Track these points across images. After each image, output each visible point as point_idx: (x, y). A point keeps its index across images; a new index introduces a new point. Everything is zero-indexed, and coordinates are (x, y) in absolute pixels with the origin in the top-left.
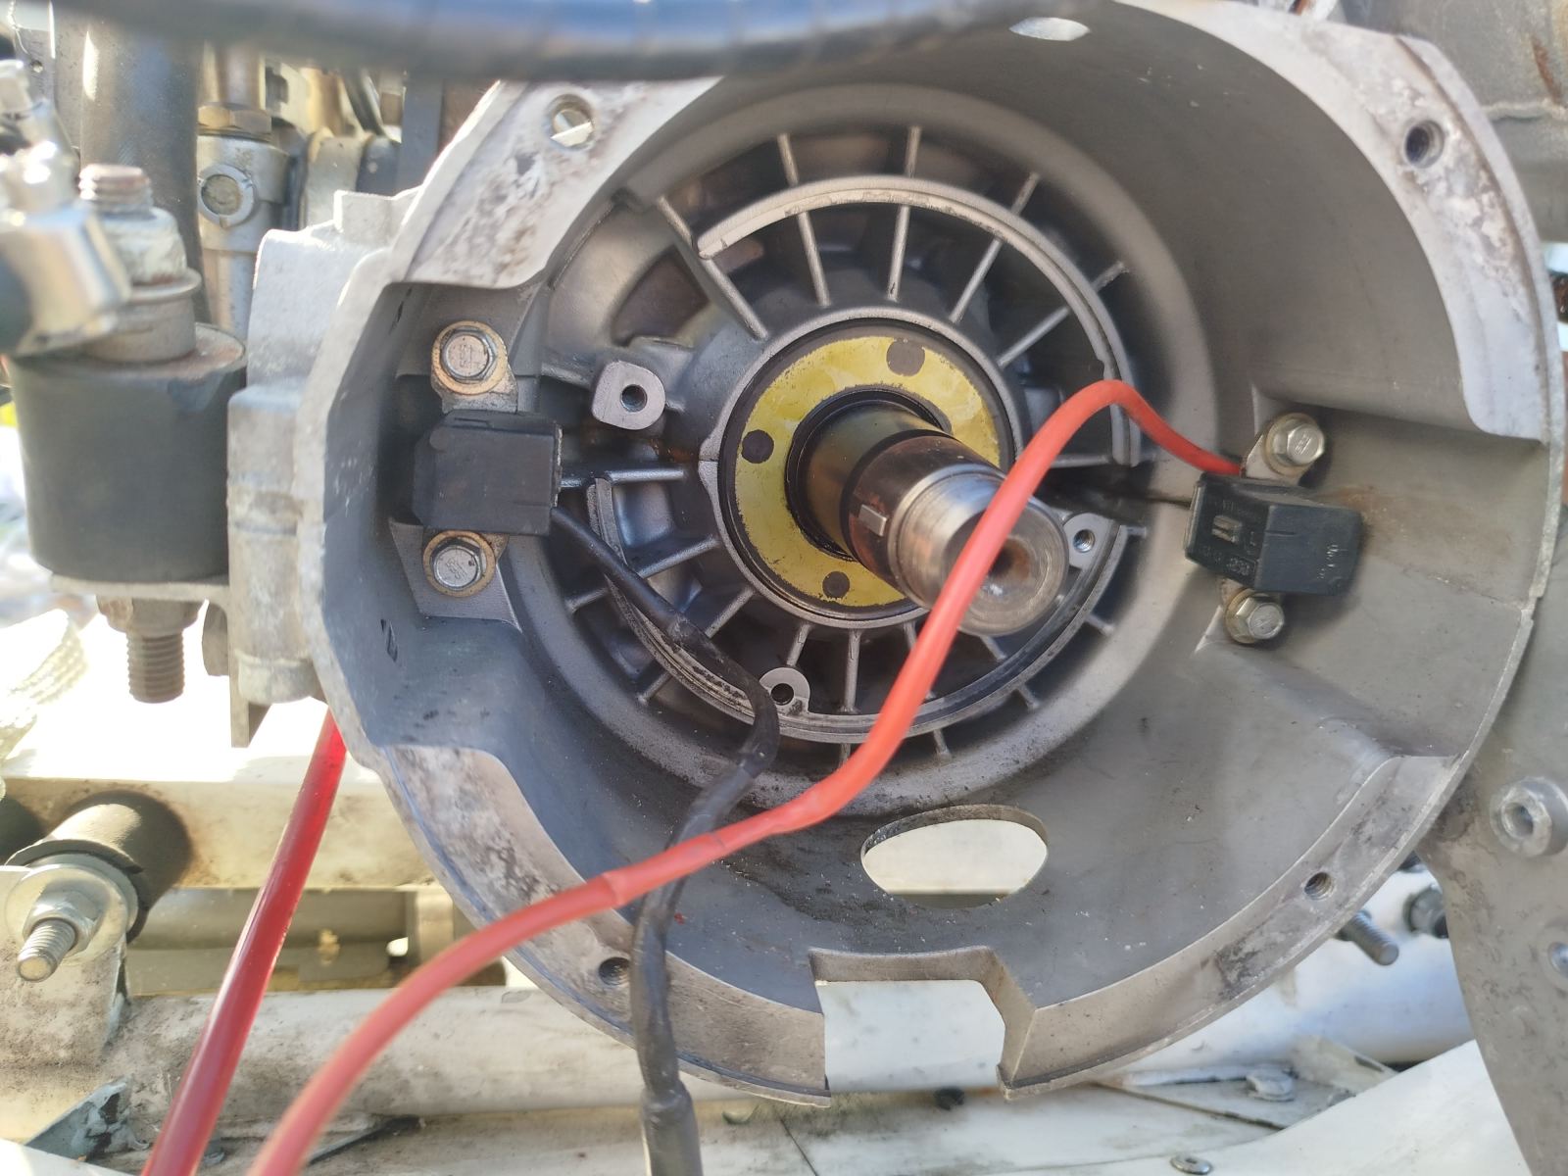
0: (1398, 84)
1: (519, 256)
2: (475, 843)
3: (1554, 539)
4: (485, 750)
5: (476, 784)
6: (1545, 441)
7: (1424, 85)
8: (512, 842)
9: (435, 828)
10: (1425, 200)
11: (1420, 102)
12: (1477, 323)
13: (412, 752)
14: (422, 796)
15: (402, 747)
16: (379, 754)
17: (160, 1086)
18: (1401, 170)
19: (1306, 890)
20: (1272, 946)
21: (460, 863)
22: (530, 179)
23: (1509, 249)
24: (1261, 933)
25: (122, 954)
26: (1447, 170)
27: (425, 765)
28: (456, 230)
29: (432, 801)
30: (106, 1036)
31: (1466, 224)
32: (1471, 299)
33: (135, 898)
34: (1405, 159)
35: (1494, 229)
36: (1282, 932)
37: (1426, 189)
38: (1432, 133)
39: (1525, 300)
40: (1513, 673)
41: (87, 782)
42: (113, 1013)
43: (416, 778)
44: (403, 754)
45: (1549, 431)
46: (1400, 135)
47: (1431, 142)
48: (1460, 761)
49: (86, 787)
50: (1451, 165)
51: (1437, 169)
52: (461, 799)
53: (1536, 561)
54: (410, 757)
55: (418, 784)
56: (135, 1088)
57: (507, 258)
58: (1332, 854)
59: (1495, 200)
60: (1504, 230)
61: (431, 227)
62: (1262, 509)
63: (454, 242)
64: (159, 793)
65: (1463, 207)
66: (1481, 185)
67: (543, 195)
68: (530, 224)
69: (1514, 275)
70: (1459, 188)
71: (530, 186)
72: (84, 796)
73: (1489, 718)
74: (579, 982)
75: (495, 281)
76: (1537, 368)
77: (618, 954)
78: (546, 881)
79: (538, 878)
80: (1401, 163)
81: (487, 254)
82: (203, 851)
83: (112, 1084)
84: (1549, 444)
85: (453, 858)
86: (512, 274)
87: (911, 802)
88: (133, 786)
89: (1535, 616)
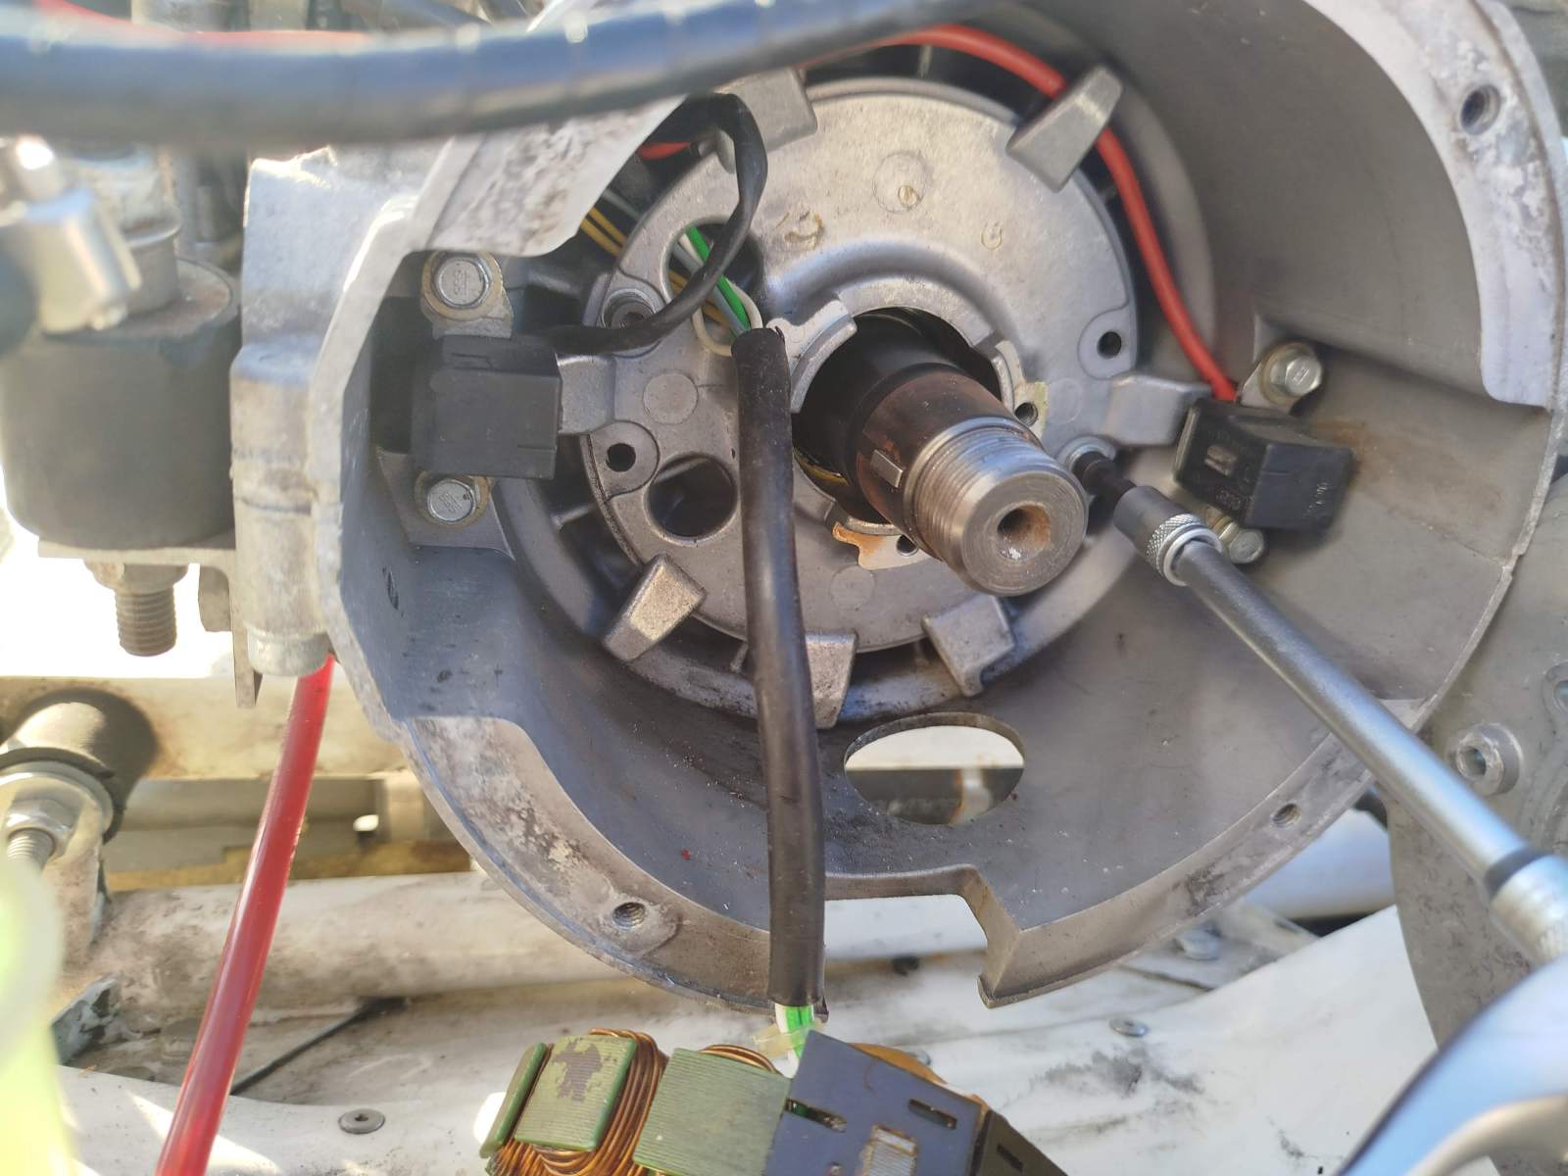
0: (1464, 47)
1: (548, 222)
2: (495, 804)
3: (1542, 501)
4: (506, 718)
5: (497, 751)
6: (1549, 409)
7: (1490, 49)
8: (532, 803)
9: (455, 793)
10: (1473, 169)
11: (1483, 66)
12: (1504, 293)
13: (432, 722)
14: (443, 763)
15: (422, 718)
16: (400, 727)
17: (149, 980)
18: (1454, 137)
19: (1275, 820)
20: (1240, 870)
21: (480, 824)
22: (561, 138)
23: (1545, 220)
24: (1230, 858)
25: (100, 855)
26: (1499, 137)
27: (445, 734)
28: (481, 194)
29: (452, 768)
30: (90, 935)
31: (1508, 193)
32: (1502, 269)
33: (109, 802)
34: (1460, 125)
35: (1534, 199)
36: (1248, 856)
37: (1475, 157)
38: (1488, 97)
39: (1552, 269)
40: (1487, 624)
41: (43, 679)
42: (95, 913)
43: (437, 746)
44: (423, 726)
45: (1554, 398)
46: (1458, 97)
47: (1486, 106)
48: (1428, 704)
49: (42, 684)
50: (1503, 132)
51: (1488, 136)
52: (481, 764)
53: (1523, 521)
54: (431, 727)
55: (439, 753)
56: (125, 983)
57: (536, 225)
58: (1301, 787)
59: (1540, 170)
60: (1543, 200)
61: (453, 193)
62: (1258, 445)
63: (478, 208)
64: (120, 689)
65: (1508, 176)
66: (1529, 152)
67: (575, 157)
68: (561, 188)
69: (1545, 245)
70: (1507, 157)
71: (561, 146)
72: (40, 693)
73: (1459, 665)
74: (594, 926)
75: (522, 249)
76: (1553, 337)
77: (634, 900)
78: (566, 838)
79: (556, 834)
80: (1455, 130)
81: (513, 220)
82: (170, 746)
83: (102, 980)
84: (1552, 411)
85: (473, 820)
86: (540, 242)
87: (889, 707)
88: (92, 683)
89: (1514, 573)
